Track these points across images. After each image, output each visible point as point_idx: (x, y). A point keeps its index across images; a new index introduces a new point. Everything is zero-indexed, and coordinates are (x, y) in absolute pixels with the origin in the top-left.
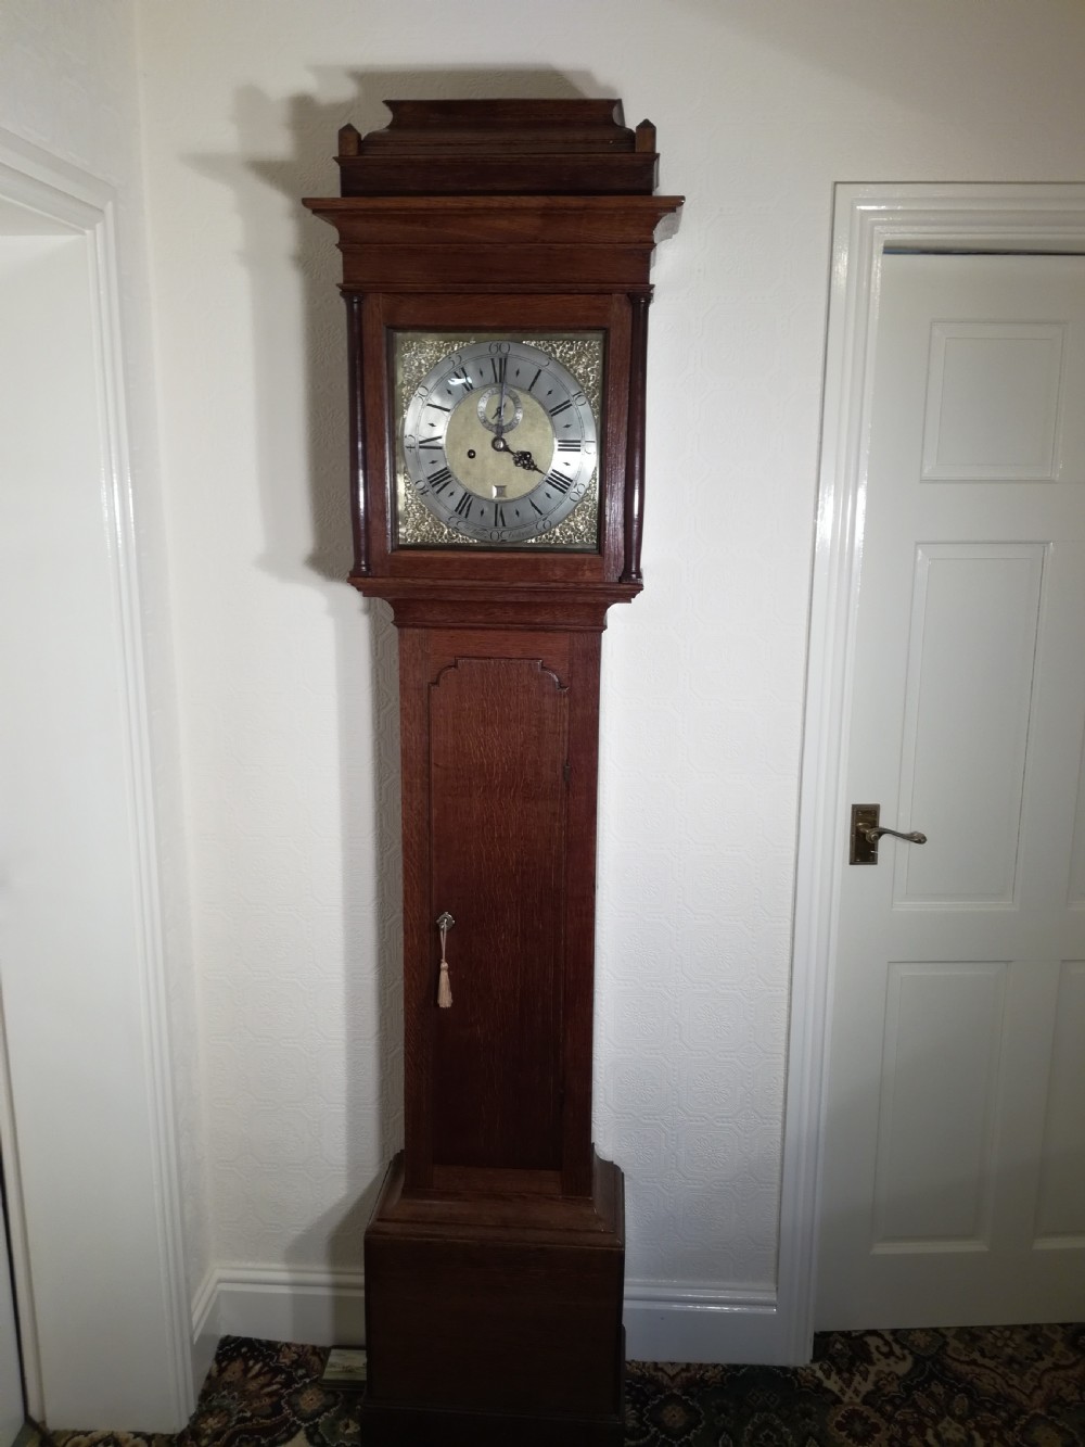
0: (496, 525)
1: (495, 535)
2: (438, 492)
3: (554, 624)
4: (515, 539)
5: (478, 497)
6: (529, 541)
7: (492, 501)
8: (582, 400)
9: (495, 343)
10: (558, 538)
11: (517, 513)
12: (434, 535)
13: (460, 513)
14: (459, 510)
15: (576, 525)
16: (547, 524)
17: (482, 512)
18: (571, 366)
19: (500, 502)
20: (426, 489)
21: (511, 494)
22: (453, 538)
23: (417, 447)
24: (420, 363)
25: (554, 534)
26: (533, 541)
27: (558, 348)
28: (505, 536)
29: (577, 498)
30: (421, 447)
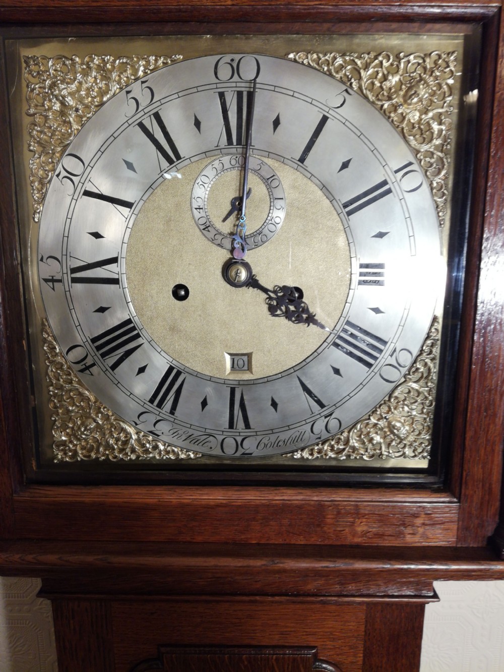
0: (231, 425)
1: (230, 443)
2: (114, 367)
3: (340, 595)
4: (268, 451)
5: (197, 375)
6: (297, 456)
7: (225, 382)
8: (416, 179)
9: (228, 58)
10: (354, 449)
11: (274, 404)
12: (108, 447)
13: (160, 405)
14: (157, 398)
15: (391, 428)
16: (333, 424)
17: (204, 404)
18: (395, 108)
19: (241, 383)
20: (89, 361)
21: (261, 368)
22: (147, 451)
23: (67, 278)
24: (63, 103)
25: (347, 442)
26: (306, 454)
27: (366, 67)
28: (250, 446)
29: (395, 375)
30: (75, 280)
